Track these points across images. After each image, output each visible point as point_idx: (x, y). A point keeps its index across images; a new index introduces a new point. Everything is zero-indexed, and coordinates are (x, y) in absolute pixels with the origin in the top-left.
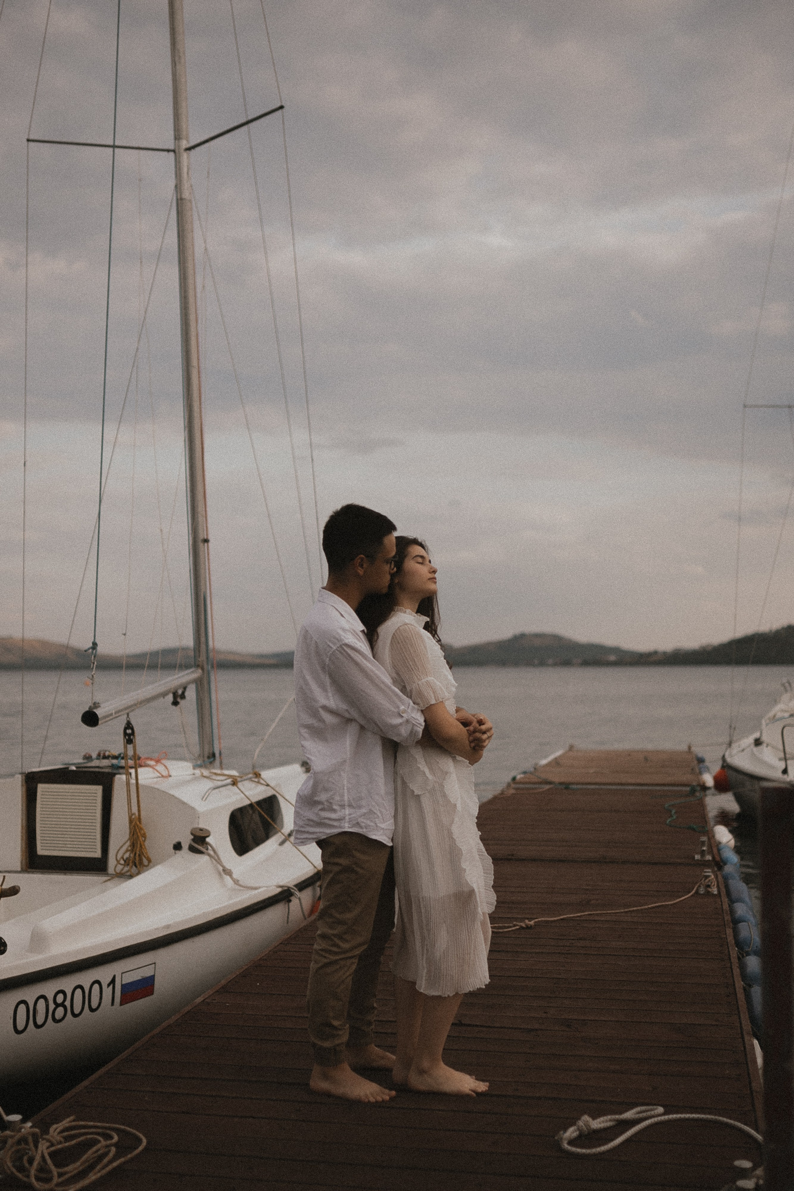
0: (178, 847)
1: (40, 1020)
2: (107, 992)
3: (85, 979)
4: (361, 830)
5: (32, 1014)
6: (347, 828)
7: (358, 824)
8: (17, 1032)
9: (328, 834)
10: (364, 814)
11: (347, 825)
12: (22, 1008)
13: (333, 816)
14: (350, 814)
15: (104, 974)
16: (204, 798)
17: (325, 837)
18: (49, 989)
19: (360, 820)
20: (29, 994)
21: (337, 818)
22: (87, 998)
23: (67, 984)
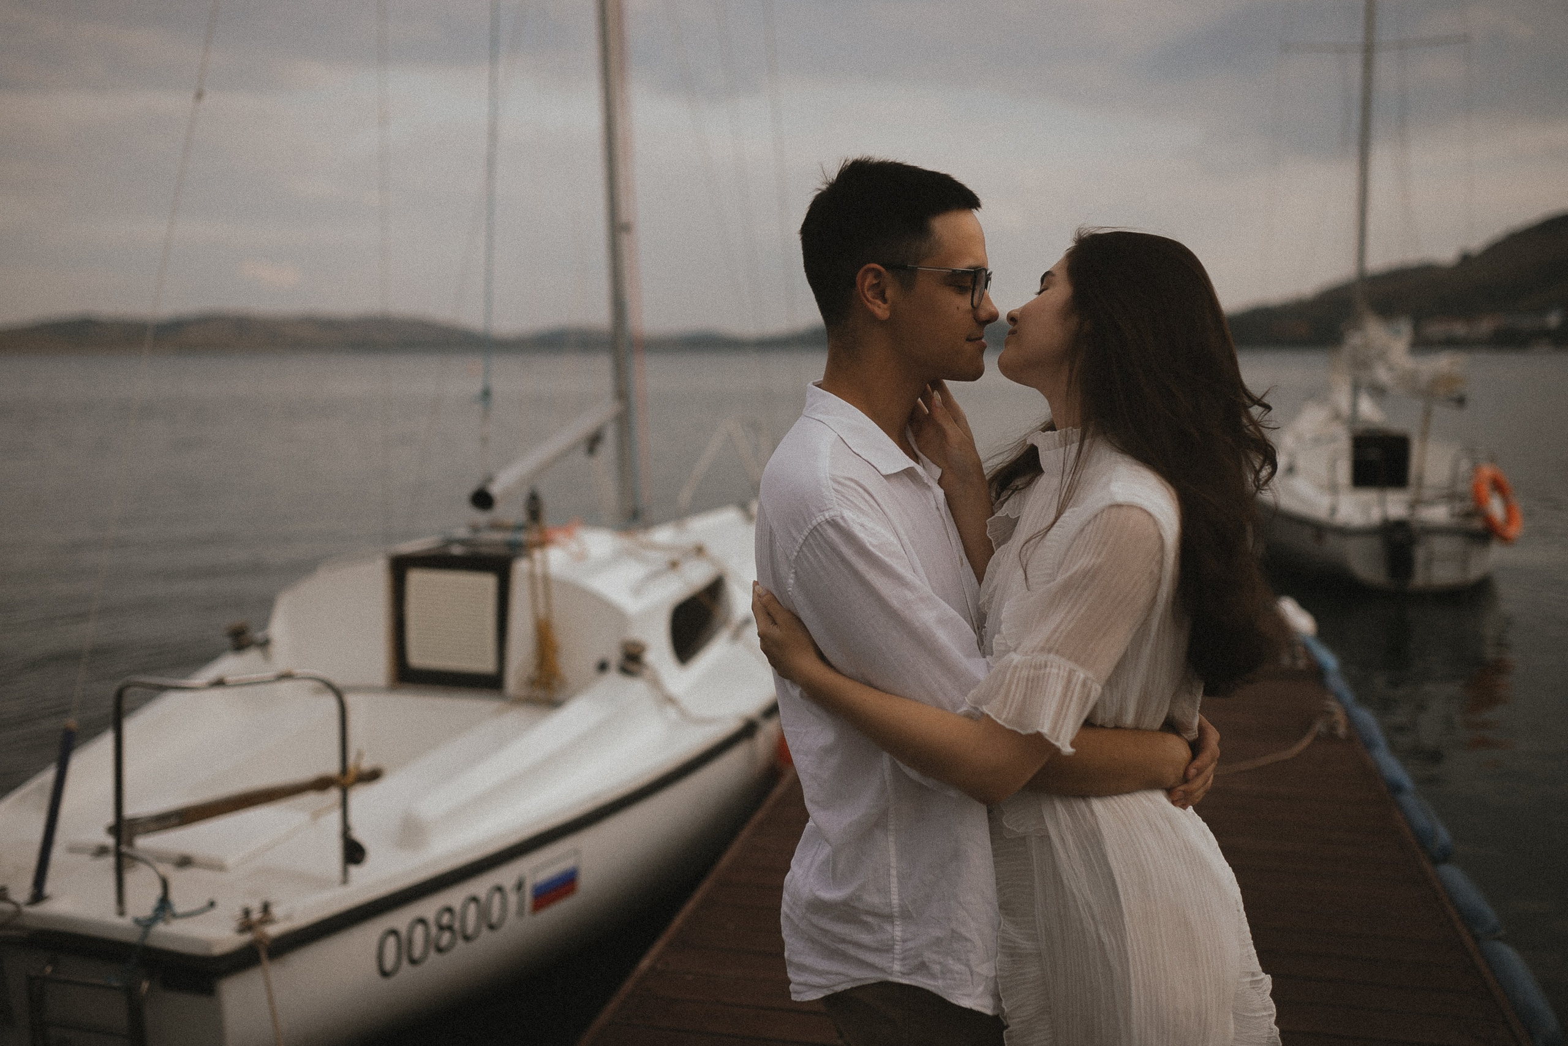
0: (603, 667)
1: (417, 952)
2: (513, 898)
3: (480, 886)
4: (932, 983)
5: (405, 946)
6: (897, 972)
7: (923, 967)
8: (384, 974)
9: (854, 980)
10: (938, 941)
11: (897, 967)
12: (391, 941)
13: (865, 938)
14: (904, 941)
15: (506, 876)
16: (637, 590)
17: (847, 986)
18: (428, 908)
19: (928, 956)
20: (401, 919)
21: (875, 945)
22: (484, 914)
23: (455, 897)
